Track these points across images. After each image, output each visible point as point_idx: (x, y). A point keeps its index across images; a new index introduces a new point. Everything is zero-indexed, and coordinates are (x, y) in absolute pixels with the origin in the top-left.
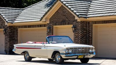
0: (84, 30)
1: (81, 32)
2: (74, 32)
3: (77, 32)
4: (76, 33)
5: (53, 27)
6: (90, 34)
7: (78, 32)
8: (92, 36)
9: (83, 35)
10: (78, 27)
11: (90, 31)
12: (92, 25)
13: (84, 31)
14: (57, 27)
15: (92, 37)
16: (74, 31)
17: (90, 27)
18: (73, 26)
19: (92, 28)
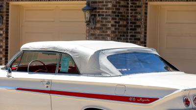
0: (121, 19)
1: (112, 25)
2: (88, 23)
3: (98, 25)
4: (95, 28)
5: (8, 4)
6: (138, 30)
7: (104, 25)
8: (145, 36)
9: (117, 33)
10: (102, 9)
11: (138, 23)
12: (147, 4)
13: (121, 23)
14: (18, 6)
15: (145, 40)
16: (89, 21)
17: (139, 10)
18: (88, 4)
19: (146, 13)
